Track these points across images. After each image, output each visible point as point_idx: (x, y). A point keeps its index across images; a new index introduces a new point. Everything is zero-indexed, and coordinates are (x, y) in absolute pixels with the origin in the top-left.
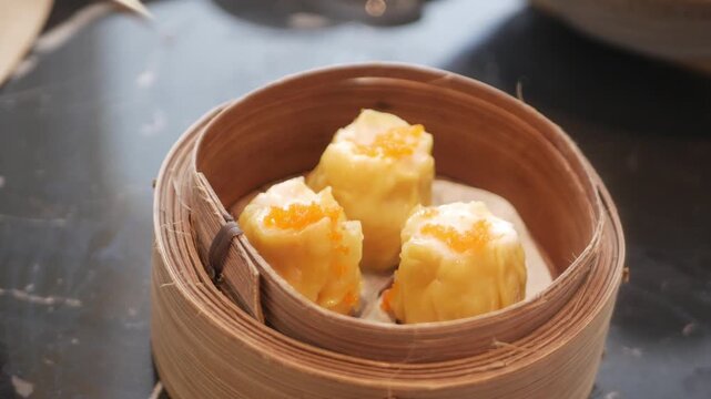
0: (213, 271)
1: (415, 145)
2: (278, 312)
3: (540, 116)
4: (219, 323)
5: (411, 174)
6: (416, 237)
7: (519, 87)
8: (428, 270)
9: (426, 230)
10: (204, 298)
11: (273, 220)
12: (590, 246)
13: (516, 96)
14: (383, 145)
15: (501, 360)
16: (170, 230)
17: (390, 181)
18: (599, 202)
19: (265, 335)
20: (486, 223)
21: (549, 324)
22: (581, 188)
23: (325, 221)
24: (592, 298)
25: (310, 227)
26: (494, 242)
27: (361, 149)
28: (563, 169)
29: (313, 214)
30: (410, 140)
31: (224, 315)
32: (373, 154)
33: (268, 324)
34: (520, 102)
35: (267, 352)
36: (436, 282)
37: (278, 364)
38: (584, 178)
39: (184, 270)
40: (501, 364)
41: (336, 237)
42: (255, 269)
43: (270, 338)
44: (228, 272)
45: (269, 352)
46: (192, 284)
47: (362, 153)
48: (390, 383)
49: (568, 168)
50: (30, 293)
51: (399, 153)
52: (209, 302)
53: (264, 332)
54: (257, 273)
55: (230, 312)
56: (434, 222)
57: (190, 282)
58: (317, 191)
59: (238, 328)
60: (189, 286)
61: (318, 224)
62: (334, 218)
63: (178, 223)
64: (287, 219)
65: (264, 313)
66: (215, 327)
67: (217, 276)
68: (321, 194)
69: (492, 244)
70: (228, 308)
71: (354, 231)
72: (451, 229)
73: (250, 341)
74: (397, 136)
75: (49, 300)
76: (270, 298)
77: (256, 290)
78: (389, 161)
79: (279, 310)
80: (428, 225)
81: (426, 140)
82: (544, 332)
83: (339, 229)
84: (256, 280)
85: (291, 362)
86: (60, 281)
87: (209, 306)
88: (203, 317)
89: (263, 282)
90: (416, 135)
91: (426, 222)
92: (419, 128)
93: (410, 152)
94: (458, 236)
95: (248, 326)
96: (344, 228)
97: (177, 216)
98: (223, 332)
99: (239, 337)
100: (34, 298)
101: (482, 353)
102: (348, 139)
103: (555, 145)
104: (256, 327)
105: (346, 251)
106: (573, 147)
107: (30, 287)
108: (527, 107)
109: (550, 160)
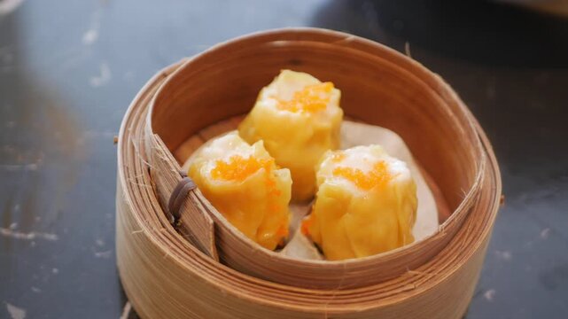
0: (173, 218)
1: (327, 100)
2: (230, 252)
3: (426, 70)
4: (183, 263)
5: (325, 124)
6: (330, 179)
7: (407, 46)
8: (341, 206)
9: (337, 172)
10: (168, 241)
11: (219, 172)
12: (476, 184)
13: (405, 53)
14: (301, 101)
15: (412, 282)
16: (134, 184)
17: (310, 132)
18: (480, 144)
19: (221, 272)
20: (385, 164)
21: (447, 249)
22: (462, 130)
23: (261, 171)
24: (479, 225)
25: (250, 178)
26: (393, 180)
27: (283, 105)
28: (447, 115)
29: (252, 166)
30: (323, 96)
31: (186, 256)
32: (294, 110)
33: (222, 261)
34: (408, 58)
35: (224, 287)
36: (347, 215)
37: (235, 296)
38: (464, 122)
39: (148, 218)
40: (412, 286)
41: (270, 183)
42: (210, 218)
43: (225, 274)
44: (186, 218)
45: (226, 286)
46: (157, 231)
47: (284, 108)
48: (326, 308)
49: (451, 113)
50: (14, 230)
51: (315, 108)
52: (172, 245)
53: (220, 269)
54: (211, 221)
55: (191, 253)
56: (343, 165)
57: (154, 228)
58: (251, 144)
59: (198, 267)
60: (155, 232)
61: (257, 174)
62: (268, 168)
63: (139, 176)
64: (231, 172)
65: (218, 253)
66: (179, 267)
67: (176, 221)
68: (254, 146)
69: (392, 182)
70: (189, 249)
71: (285, 177)
72: (358, 171)
73: (209, 278)
74: (312, 93)
75: (31, 236)
76: (223, 241)
77: (211, 235)
78: (308, 115)
79: (231, 251)
80: (339, 168)
81: (336, 94)
82: (443, 257)
83: (272, 176)
84: (211, 227)
85: (244, 294)
86: (38, 219)
87: (173, 249)
88: (169, 259)
89: (217, 229)
90: (327, 90)
91: (337, 165)
92: (329, 85)
93: (324, 107)
94: (364, 176)
95: (207, 265)
96: (276, 176)
97: (138, 170)
98: (186, 271)
99: (199, 274)
100: (18, 235)
101: (397, 278)
102: (272, 97)
103: (439, 94)
104: (213, 265)
105: (278, 193)
106: (454, 96)
107: (13, 225)
108: (414, 62)
109: (435, 105)
